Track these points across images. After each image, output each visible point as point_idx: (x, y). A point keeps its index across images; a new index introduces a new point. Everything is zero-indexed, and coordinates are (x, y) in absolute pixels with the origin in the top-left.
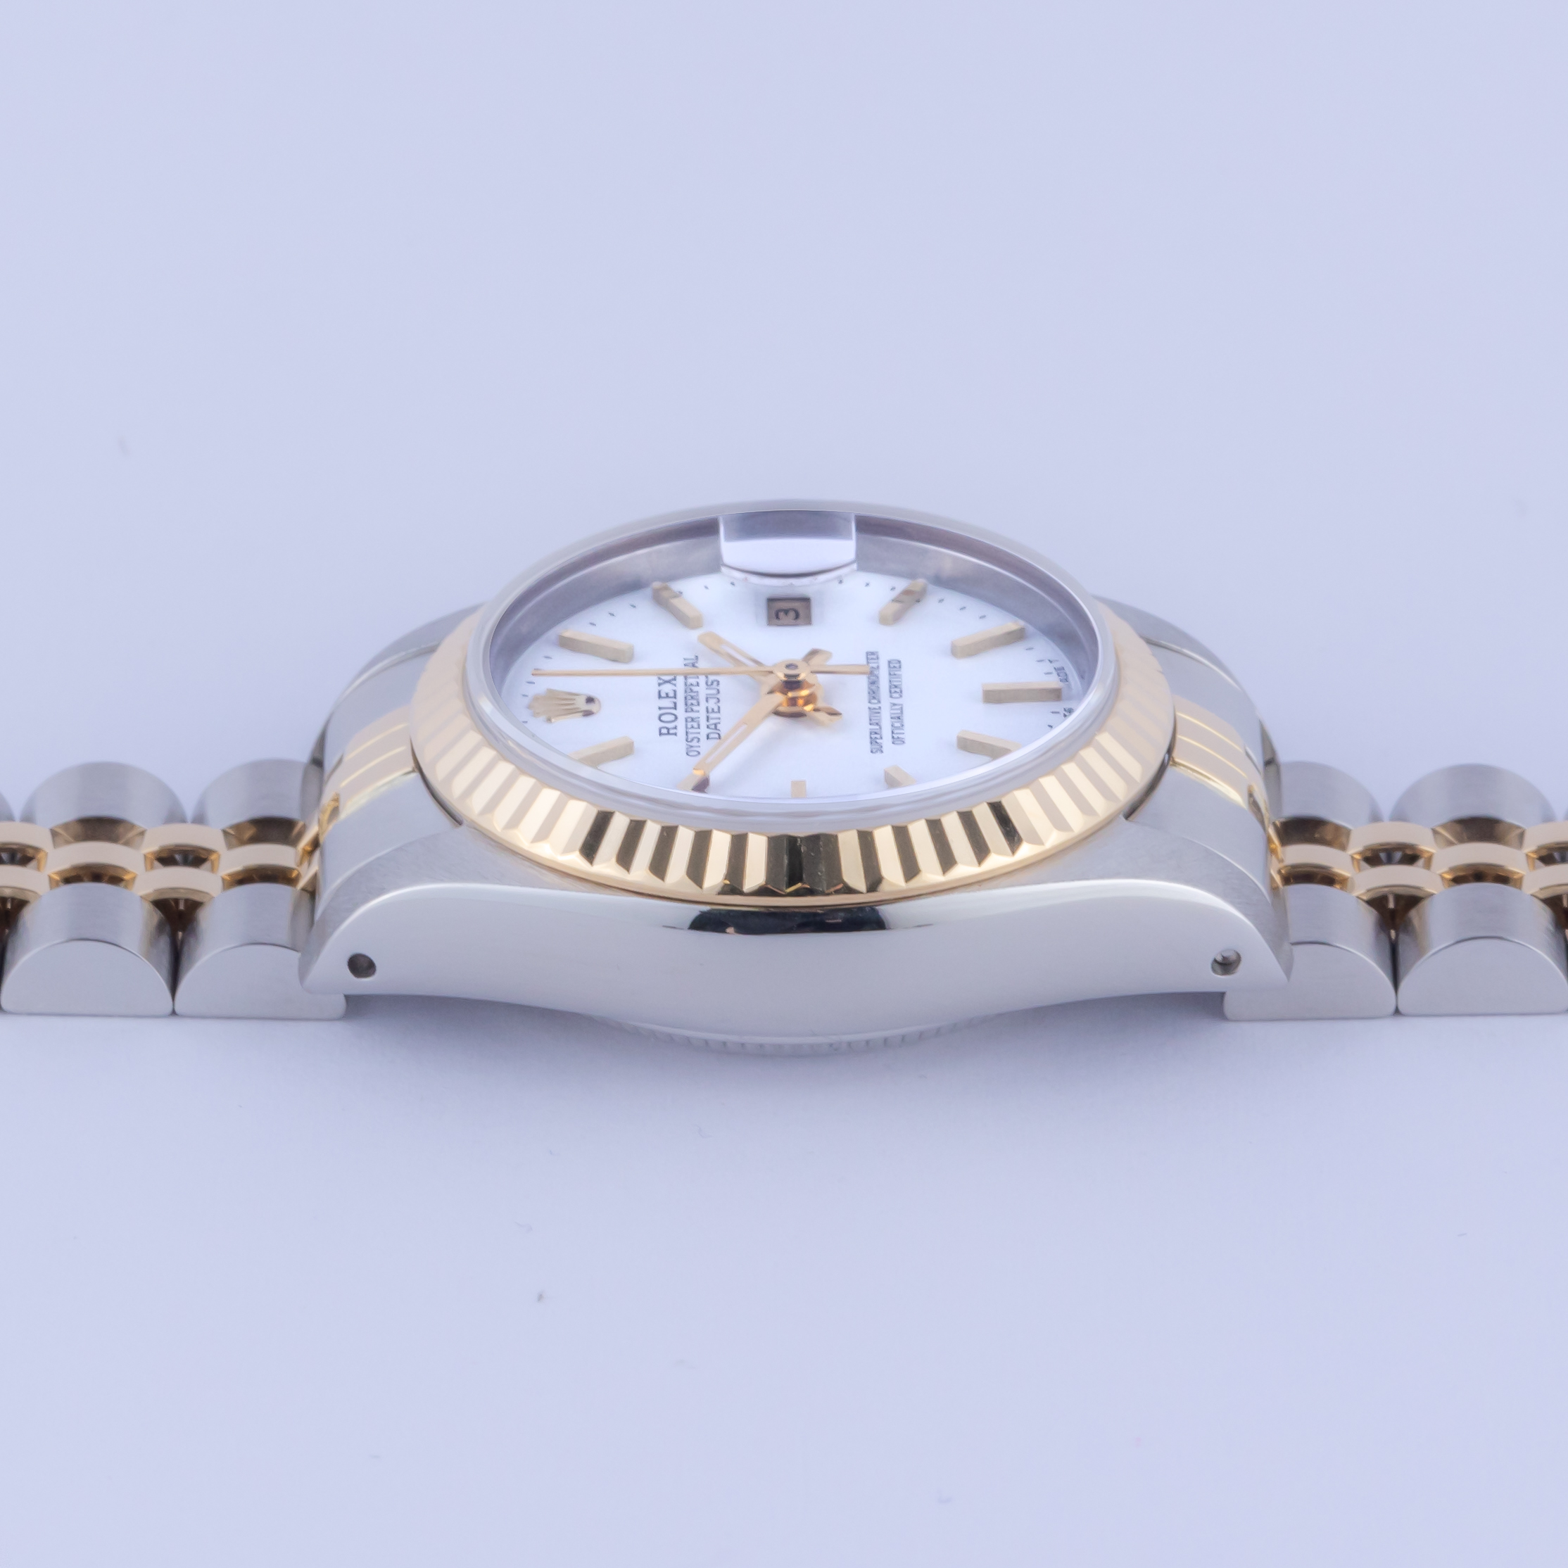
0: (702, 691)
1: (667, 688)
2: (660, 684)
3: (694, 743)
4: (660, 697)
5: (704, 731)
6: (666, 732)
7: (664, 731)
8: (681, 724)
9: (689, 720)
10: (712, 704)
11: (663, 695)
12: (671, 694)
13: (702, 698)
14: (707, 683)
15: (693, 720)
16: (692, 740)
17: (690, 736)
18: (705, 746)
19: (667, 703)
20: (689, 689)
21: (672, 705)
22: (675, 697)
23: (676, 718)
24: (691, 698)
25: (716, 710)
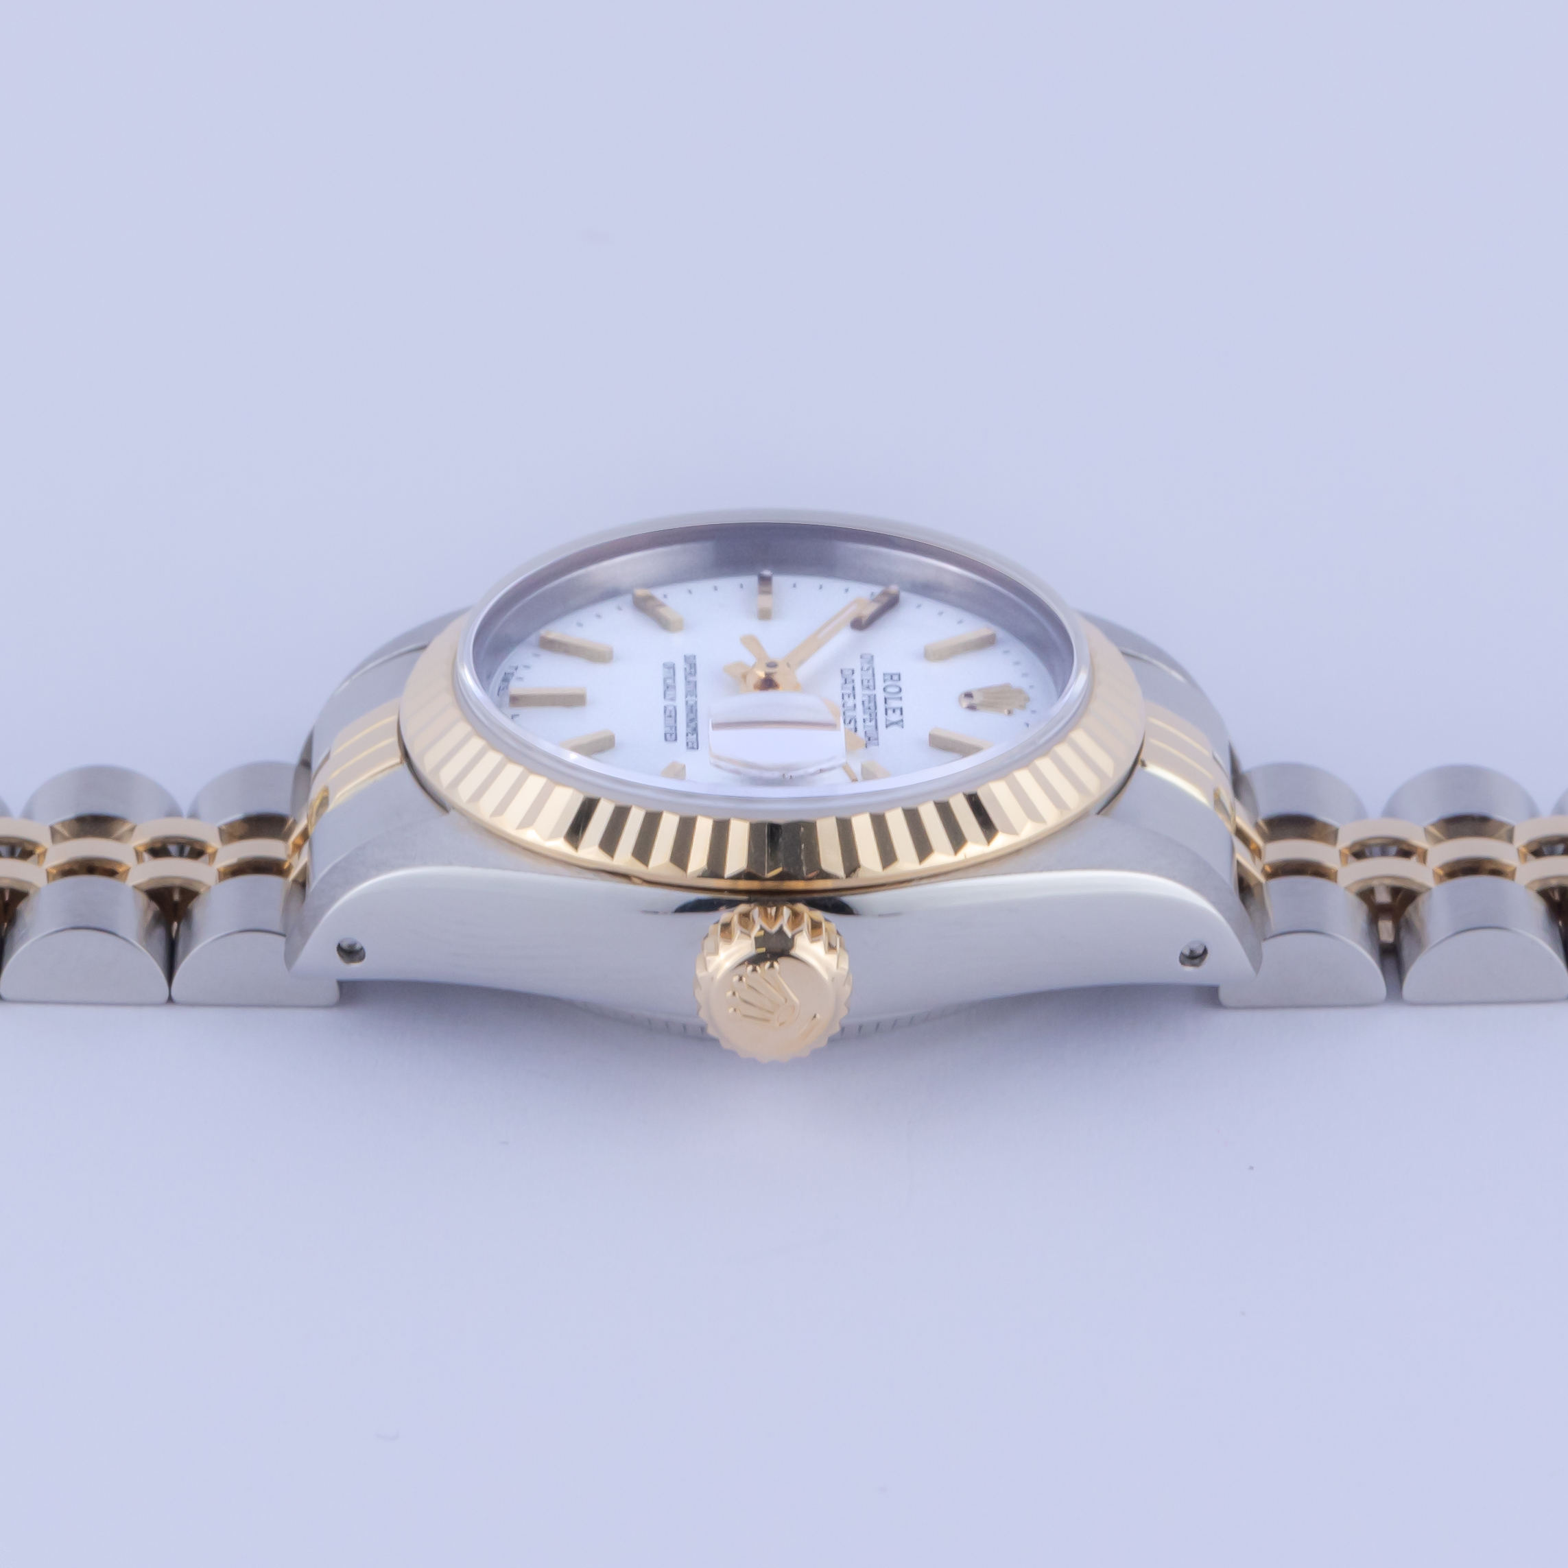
0: (860, 714)
1: (894, 717)
2: (902, 721)
3: (866, 667)
4: (901, 709)
5: (857, 677)
6: (894, 677)
7: (896, 678)
8: (880, 684)
9: (871, 688)
10: (850, 702)
11: (898, 712)
12: (890, 712)
13: (859, 707)
14: (856, 722)
15: (868, 688)
16: (868, 669)
17: (870, 671)
18: (856, 664)
19: (894, 704)
20: (873, 717)
21: (889, 701)
22: (886, 710)
23: (884, 690)
24: (871, 707)
25: (846, 697)
